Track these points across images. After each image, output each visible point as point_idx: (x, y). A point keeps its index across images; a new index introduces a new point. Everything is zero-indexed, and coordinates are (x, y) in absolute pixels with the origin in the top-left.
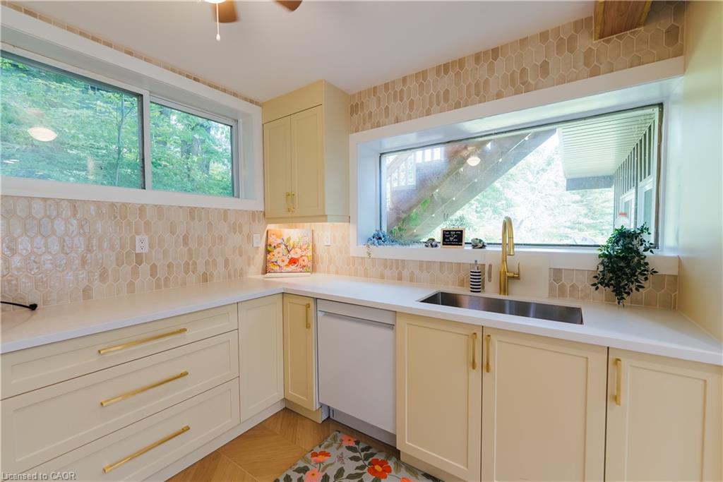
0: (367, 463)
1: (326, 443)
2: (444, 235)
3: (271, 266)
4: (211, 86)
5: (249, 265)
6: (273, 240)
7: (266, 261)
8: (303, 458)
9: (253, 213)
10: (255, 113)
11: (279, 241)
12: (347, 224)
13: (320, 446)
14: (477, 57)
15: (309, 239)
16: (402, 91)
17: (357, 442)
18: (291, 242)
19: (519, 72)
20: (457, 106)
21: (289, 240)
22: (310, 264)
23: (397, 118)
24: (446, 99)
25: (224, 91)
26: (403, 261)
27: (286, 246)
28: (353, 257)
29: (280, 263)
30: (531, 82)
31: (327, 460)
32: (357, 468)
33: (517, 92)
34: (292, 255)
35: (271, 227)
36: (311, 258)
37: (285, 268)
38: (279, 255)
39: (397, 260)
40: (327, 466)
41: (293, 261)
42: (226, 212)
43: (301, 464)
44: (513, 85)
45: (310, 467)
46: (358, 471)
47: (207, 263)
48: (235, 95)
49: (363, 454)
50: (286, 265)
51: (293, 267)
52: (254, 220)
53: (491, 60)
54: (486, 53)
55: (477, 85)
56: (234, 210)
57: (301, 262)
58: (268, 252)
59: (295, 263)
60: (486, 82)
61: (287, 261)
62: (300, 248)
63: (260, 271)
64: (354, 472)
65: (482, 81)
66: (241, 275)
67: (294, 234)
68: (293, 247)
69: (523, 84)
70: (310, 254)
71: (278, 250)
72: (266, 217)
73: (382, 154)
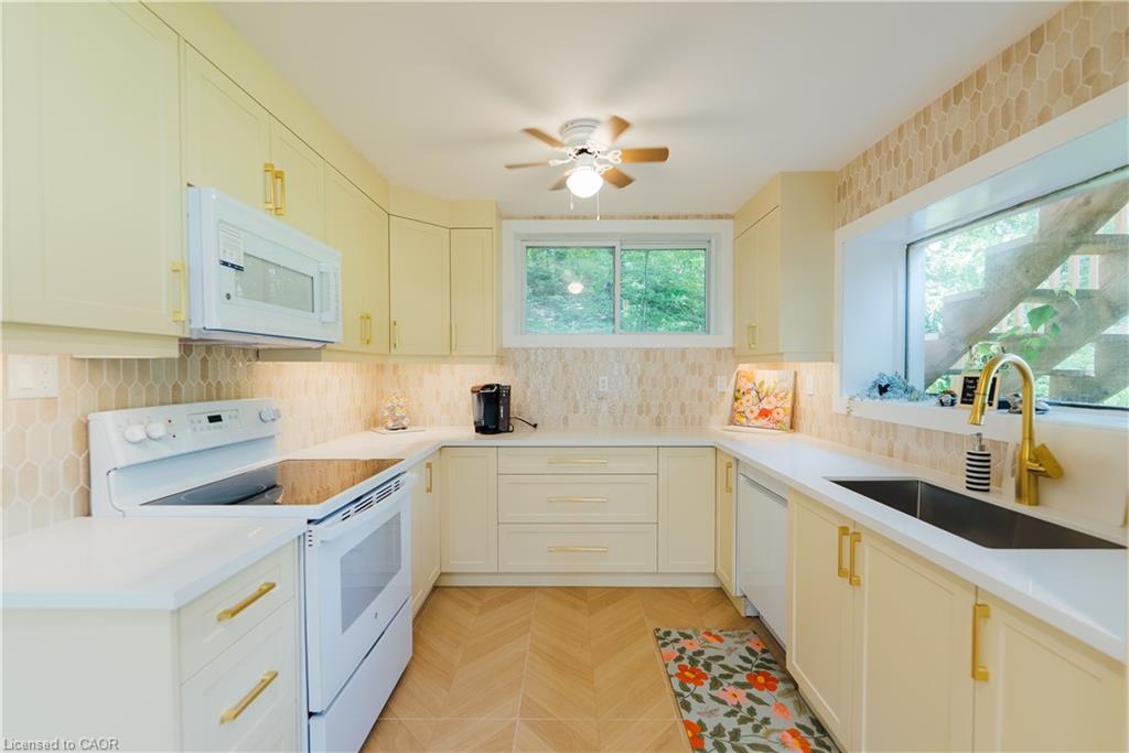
0: (754, 669)
1: (729, 633)
2: (965, 384)
3: (738, 417)
4: (670, 218)
5: (711, 413)
6: (745, 385)
7: (734, 410)
8: (695, 631)
9: (719, 351)
10: (725, 230)
11: (750, 385)
12: (830, 364)
13: (721, 631)
14: (1006, 58)
15: (788, 384)
16: (897, 149)
17: (764, 651)
18: (765, 387)
19: (1081, 60)
20: (975, 154)
21: (762, 384)
22: (787, 420)
23: (891, 193)
24: (957, 148)
25: (686, 217)
26: (895, 425)
27: (758, 393)
28: (837, 414)
29: (748, 414)
30: (1106, 73)
31: (715, 643)
32: (738, 666)
33: (1081, 100)
34: (765, 405)
35: (743, 367)
36: (789, 412)
37: (754, 421)
38: (749, 404)
39: (886, 423)
40: (711, 647)
41: (765, 413)
42: (684, 351)
43: (689, 632)
44: (1069, 91)
45: (695, 638)
46: (738, 669)
47: (661, 406)
48: (698, 217)
49: (759, 661)
50: (756, 418)
51: (762, 421)
52: (719, 360)
53: (1029, 53)
54: (1020, 45)
55: (1006, 109)
56: (694, 349)
57: (775, 414)
58: (736, 399)
59: (766, 416)
60: (1021, 99)
61: (757, 412)
62: (776, 396)
63: (726, 421)
64: (732, 666)
65: (1014, 99)
66: (700, 424)
67: (768, 377)
68: (767, 395)
69: (1088, 82)
70: (788, 405)
71: (747, 397)
72: (736, 355)
73: (909, 245)
